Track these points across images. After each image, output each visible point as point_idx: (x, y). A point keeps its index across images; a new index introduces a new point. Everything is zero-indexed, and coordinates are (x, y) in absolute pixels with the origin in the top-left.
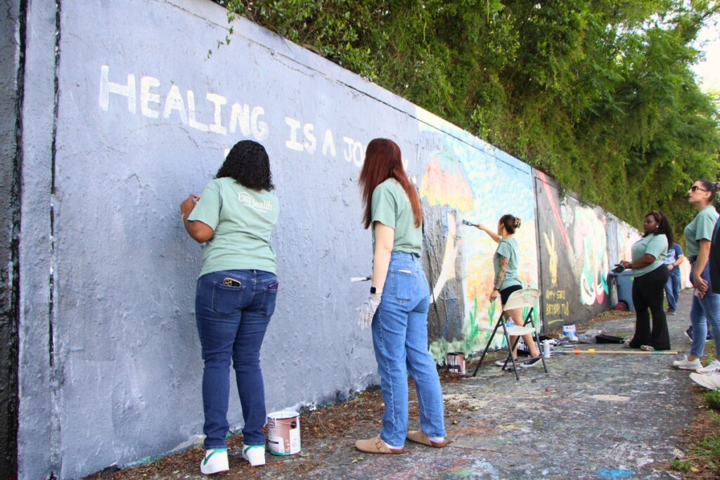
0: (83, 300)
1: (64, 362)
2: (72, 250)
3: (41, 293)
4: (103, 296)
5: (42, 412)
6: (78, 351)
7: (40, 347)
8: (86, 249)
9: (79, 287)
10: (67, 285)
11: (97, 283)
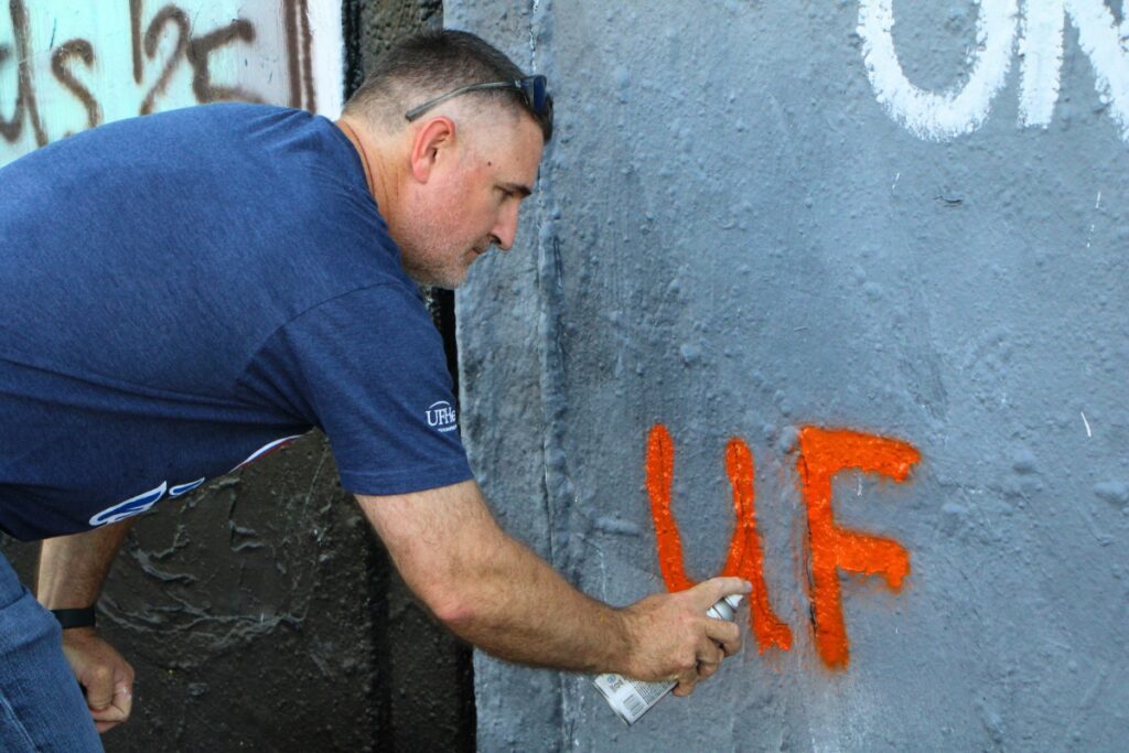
0: (638, 357)
1: (581, 561)
2: (594, 169)
3: (516, 311)
4: (697, 350)
5: (532, 697)
6: (619, 533)
7: (521, 490)
8: (637, 165)
9: (622, 305)
10: (585, 295)
11: (680, 296)
